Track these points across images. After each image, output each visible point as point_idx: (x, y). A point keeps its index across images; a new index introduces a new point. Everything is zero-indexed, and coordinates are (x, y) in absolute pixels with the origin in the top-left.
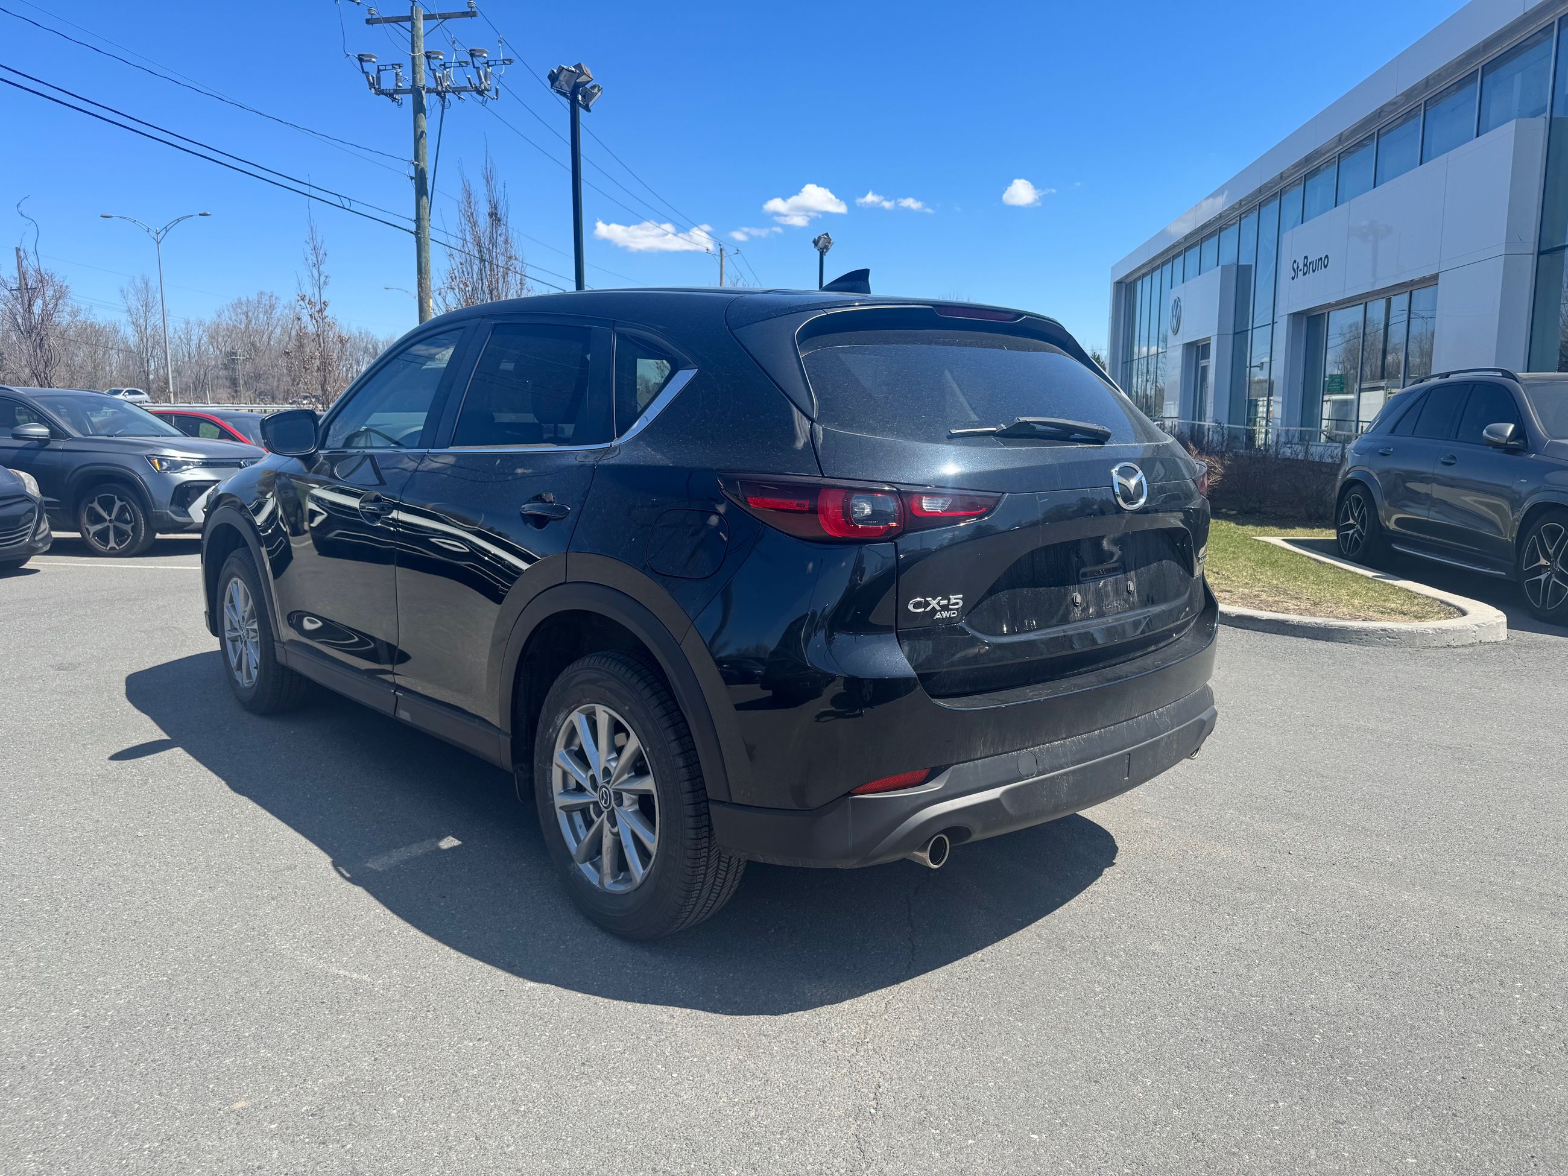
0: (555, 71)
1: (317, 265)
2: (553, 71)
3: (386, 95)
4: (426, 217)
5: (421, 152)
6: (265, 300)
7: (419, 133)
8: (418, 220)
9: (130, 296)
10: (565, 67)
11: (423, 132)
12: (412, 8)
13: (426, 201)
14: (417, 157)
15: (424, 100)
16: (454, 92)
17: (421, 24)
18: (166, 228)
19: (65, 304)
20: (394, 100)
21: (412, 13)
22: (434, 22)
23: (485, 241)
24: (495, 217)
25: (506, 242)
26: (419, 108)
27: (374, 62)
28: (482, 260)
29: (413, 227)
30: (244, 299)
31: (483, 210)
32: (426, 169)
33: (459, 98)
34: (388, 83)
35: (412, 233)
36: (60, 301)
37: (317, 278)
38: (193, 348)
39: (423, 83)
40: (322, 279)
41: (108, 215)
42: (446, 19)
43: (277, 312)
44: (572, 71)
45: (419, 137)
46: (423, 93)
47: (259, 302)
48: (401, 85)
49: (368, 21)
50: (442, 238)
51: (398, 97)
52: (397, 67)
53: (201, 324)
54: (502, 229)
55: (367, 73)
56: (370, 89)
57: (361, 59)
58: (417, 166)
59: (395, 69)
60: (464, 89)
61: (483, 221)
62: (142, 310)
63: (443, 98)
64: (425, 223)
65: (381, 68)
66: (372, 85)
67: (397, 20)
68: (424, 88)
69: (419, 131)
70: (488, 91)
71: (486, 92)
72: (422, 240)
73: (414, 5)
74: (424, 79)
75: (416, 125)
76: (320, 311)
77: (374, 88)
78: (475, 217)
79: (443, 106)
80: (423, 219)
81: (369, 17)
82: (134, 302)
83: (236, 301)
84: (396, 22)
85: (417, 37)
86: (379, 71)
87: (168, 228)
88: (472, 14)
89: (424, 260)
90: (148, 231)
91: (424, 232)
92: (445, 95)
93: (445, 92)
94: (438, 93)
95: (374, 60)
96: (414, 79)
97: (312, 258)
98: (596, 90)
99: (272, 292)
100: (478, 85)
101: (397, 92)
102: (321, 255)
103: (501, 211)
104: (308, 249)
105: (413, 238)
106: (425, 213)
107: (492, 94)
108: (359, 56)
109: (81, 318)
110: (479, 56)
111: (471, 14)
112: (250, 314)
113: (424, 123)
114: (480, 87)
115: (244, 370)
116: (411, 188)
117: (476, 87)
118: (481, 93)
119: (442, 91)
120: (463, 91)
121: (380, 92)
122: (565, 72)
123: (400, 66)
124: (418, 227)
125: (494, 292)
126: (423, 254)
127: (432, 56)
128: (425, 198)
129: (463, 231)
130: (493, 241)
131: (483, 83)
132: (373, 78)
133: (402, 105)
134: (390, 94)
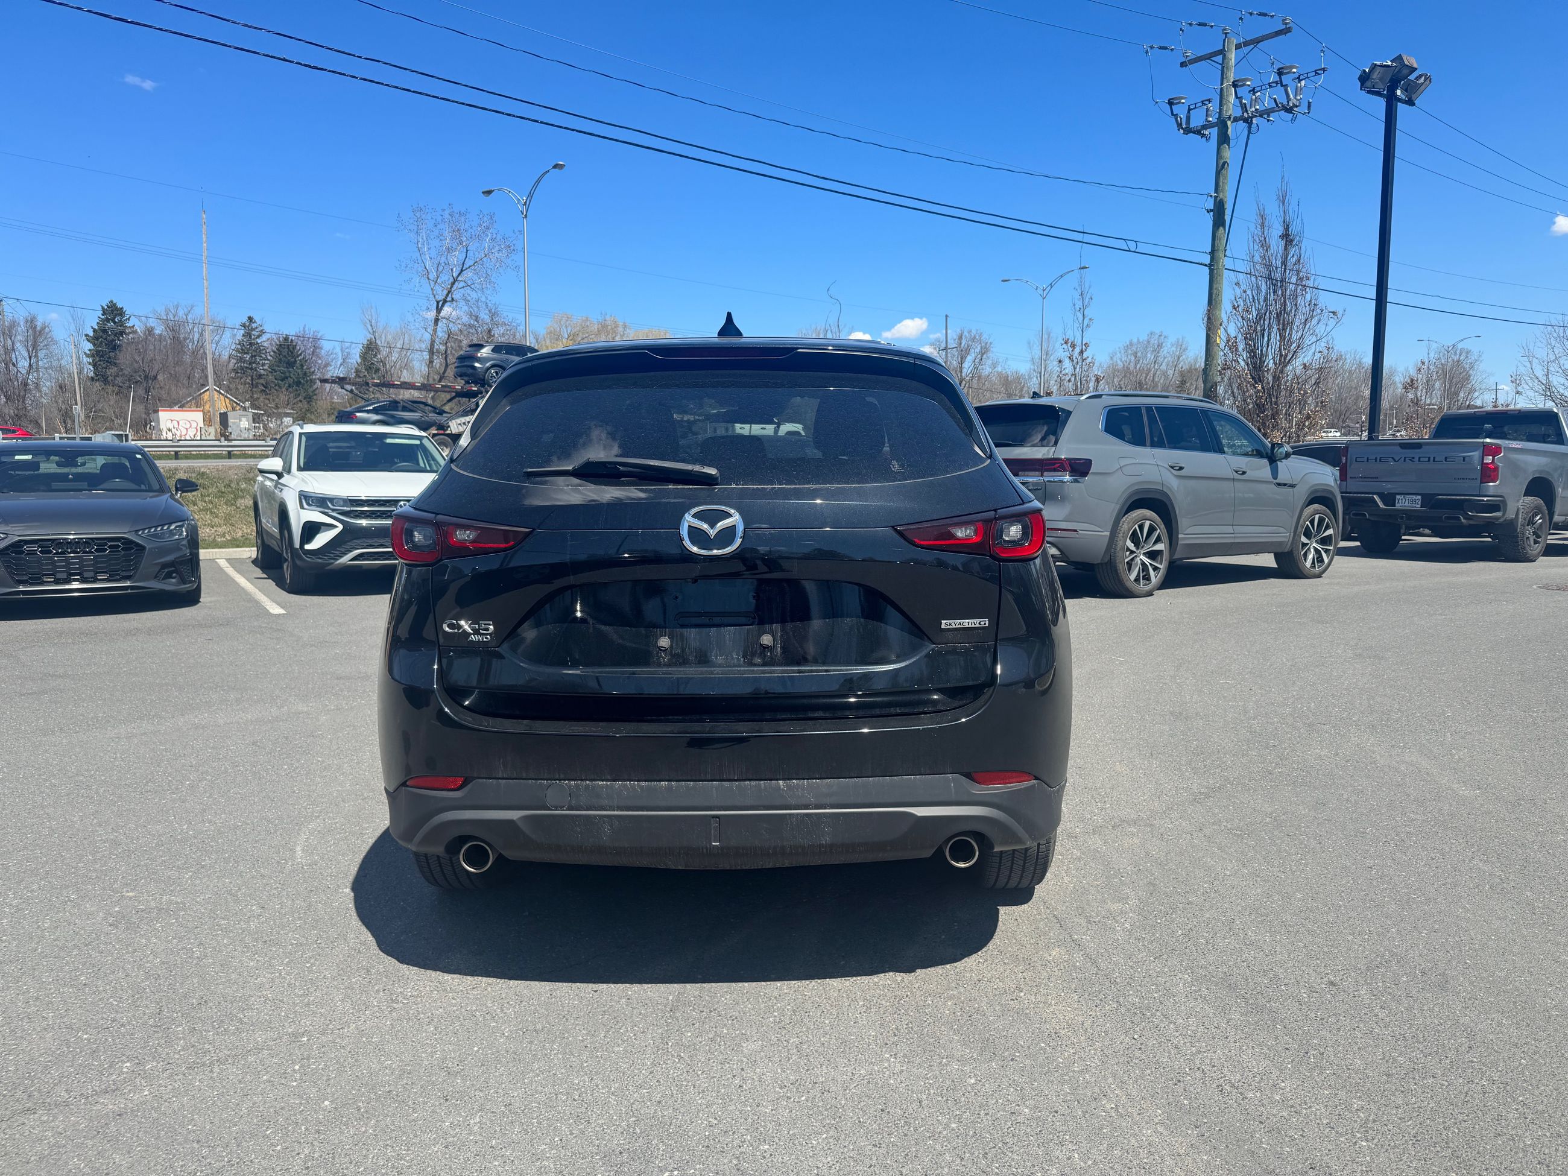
0: (1367, 70)
1: (1082, 309)
2: (1364, 71)
3: (1194, 132)
4: (1222, 248)
5: (1221, 184)
6: (1154, 341)
7: (1220, 165)
8: (1213, 253)
9: (1035, 346)
10: (1378, 63)
11: (1225, 163)
12: (1224, 40)
13: (1223, 231)
14: (1216, 191)
15: (1229, 130)
16: (1261, 116)
17: (1232, 56)
18: (1051, 284)
19: (988, 358)
20: (1203, 135)
21: (1224, 45)
22: (1246, 49)
23: (1276, 264)
24: (1287, 237)
25: (1298, 261)
26: (1224, 139)
27: (1183, 103)
29: (1207, 259)
30: (1135, 340)
31: (1277, 230)
32: (1225, 200)
33: (1268, 120)
34: (1197, 121)
35: (1206, 265)
36: (985, 356)
37: (1081, 321)
39: (1230, 112)
40: (1086, 321)
41: (1007, 279)
42: (1258, 43)
43: (1164, 351)
44: (1388, 66)
45: (1221, 167)
46: (1229, 123)
47: (1148, 342)
48: (1211, 119)
49: (1183, 65)
51: (1207, 132)
52: (1207, 102)
54: (1294, 250)
55: (1176, 116)
56: (1179, 130)
57: (1171, 103)
58: (1216, 199)
59: (1205, 105)
61: (1276, 245)
63: (1250, 124)
64: (1220, 254)
65: (1191, 107)
66: (1180, 125)
67: (1209, 57)
68: (1229, 118)
69: (1222, 162)
70: (1297, 106)
71: (1295, 109)
72: (1215, 271)
73: (1226, 37)
74: (1232, 108)
75: (1219, 157)
77: (1182, 128)
78: (1267, 242)
79: (1249, 132)
80: (1218, 250)
81: (1184, 60)
83: (1128, 343)
84: (1208, 59)
85: (1227, 68)
86: (1189, 110)
88: (1287, 31)
89: (1215, 291)
90: (1037, 289)
91: (1218, 263)
92: (1252, 121)
93: (1252, 118)
94: (1245, 120)
95: (1183, 101)
96: (1220, 113)
98: (1422, 80)
99: (1162, 332)
100: (1285, 103)
101: (1204, 127)
102: (1087, 299)
103: (1294, 231)
104: (1077, 295)
105: (1206, 270)
106: (1220, 244)
108: (1169, 100)
110: (1288, 73)
111: (1285, 31)
112: (1139, 354)
113: (1228, 154)
114: (1288, 105)
116: (1209, 219)
117: (1283, 106)
118: (1289, 110)
119: (1249, 117)
120: (1272, 112)
121: (1188, 131)
122: (1378, 70)
123: (1209, 101)
124: (1212, 259)
126: (1215, 286)
127: (1240, 84)
128: (1221, 229)
131: (1290, 99)
132: (1181, 119)
133: (1208, 139)
134: (1198, 132)
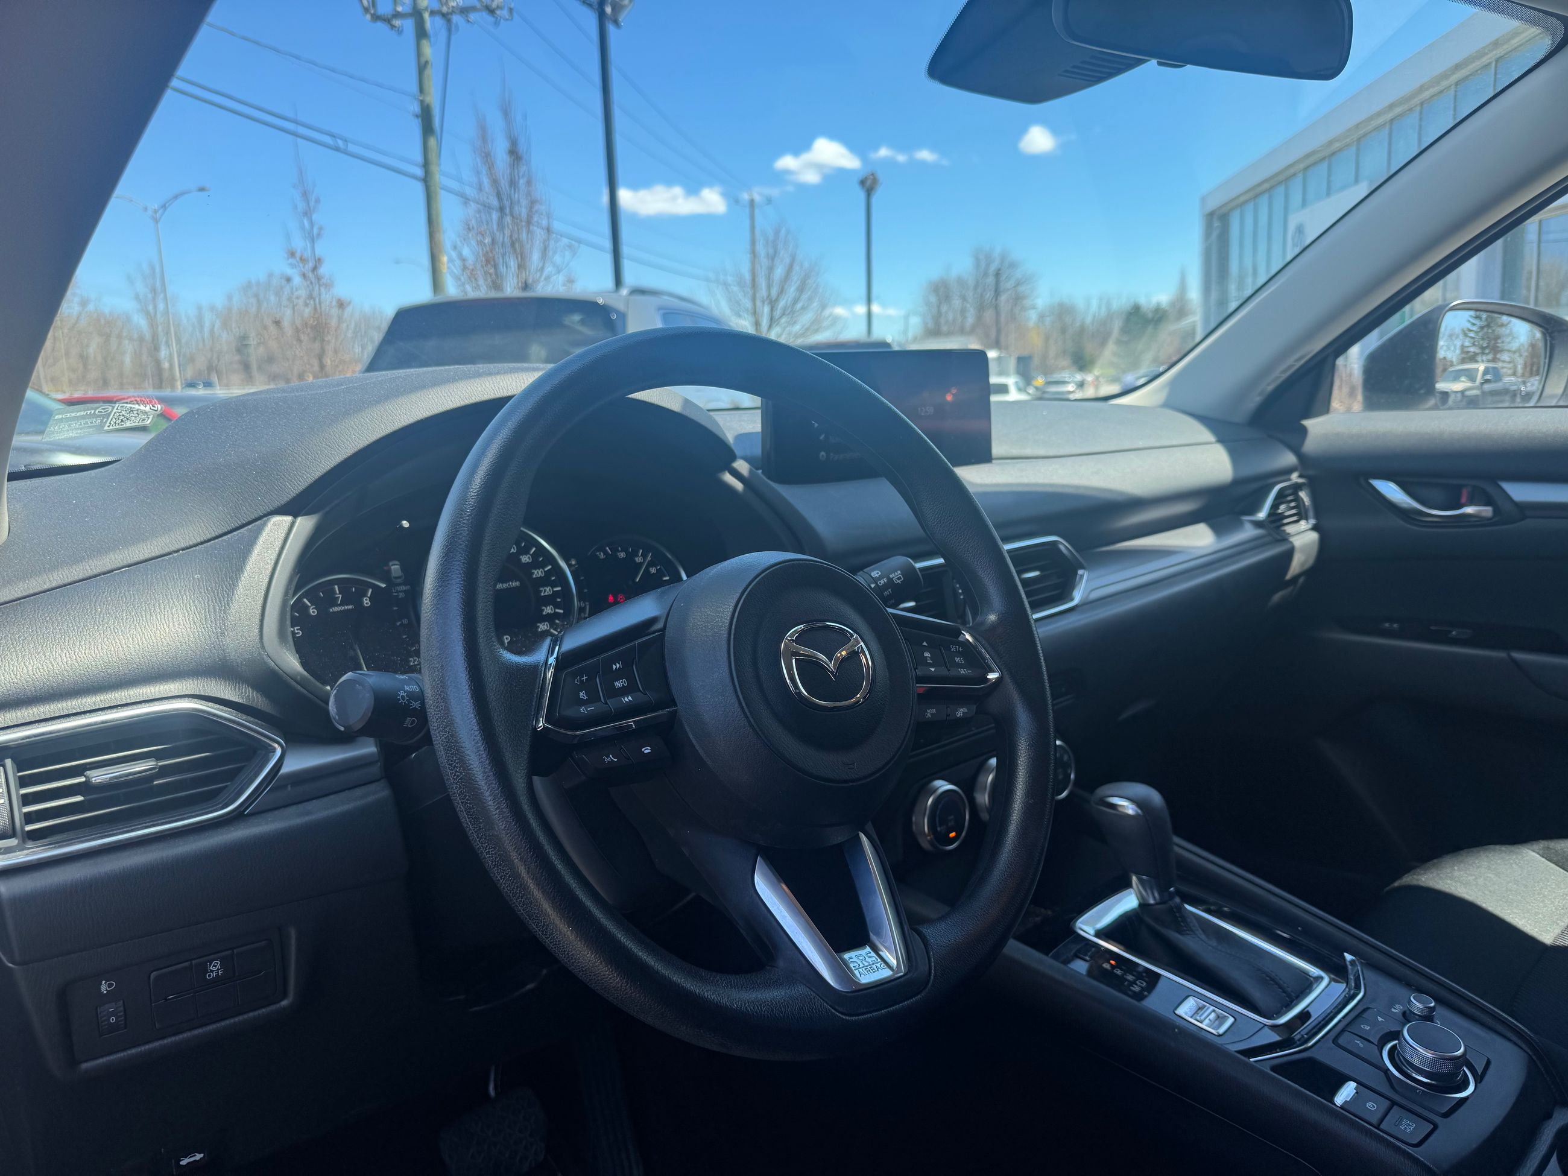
1: (307, 213)
3: (383, 21)
4: (435, 160)
5: (425, 86)
7: (422, 63)
8: (426, 165)
11: (427, 62)
13: (434, 142)
14: (421, 90)
15: (427, 24)
16: (461, 14)
18: (163, 206)
20: (393, 27)
23: (504, 184)
24: (514, 153)
25: (529, 183)
26: (421, 33)
28: (502, 209)
29: (419, 172)
30: (254, 281)
31: (500, 149)
32: (432, 104)
33: (468, 20)
35: (419, 180)
37: (309, 230)
38: (206, 334)
39: (426, 3)
40: (314, 230)
45: (422, 68)
46: (426, 16)
48: (400, 8)
50: (454, 185)
51: (397, 23)
53: (212, 308)
54: (523, 169)
58: (422, 102)
60: (473, 9)
61: (502, 161)
62: (150, 296)
63: (449, 21)
64: (434, 168)
66: (366, 10)
68: (426, 10)
69: (423, 60)
70: (499, 9)
71: (497, 11)
72: (432, 188)
75: (419, 53)
76: (315, 269)
77: (369, 13)
78: (492, 157)
79: (449, 30)
80: (431, 162)
82: (141, 287)
83: (246, 282)
87: (167, 205)
89: (434, 211)
90: (145, 210)
91: (434, 179)
92: (451, 18)
93: (450, 14)
94: (443, 15)
96: (414, 2)
97: (301, 206)
100: (488, 3)
101: (397, 15)
102: (312, 202)
103: (522, 147)
104: (297, 194)
105: (421, 185)
106: (433, 156)
107: (504, 13)
109: (91, 307)
112: (261, 296)
113: (428, 50)
114: (491, 5)
115: (256, 353)
117: (486, 5)
118: (491, 12)
120: (472, 11)
121: (376, 18)
124: (426, 172)
125: (517, 245)
126: (432, 206)
128: (431, 136)
129: (478, 173)
130: (513, 183)
133: (400, 31)
134: (387, 20)
